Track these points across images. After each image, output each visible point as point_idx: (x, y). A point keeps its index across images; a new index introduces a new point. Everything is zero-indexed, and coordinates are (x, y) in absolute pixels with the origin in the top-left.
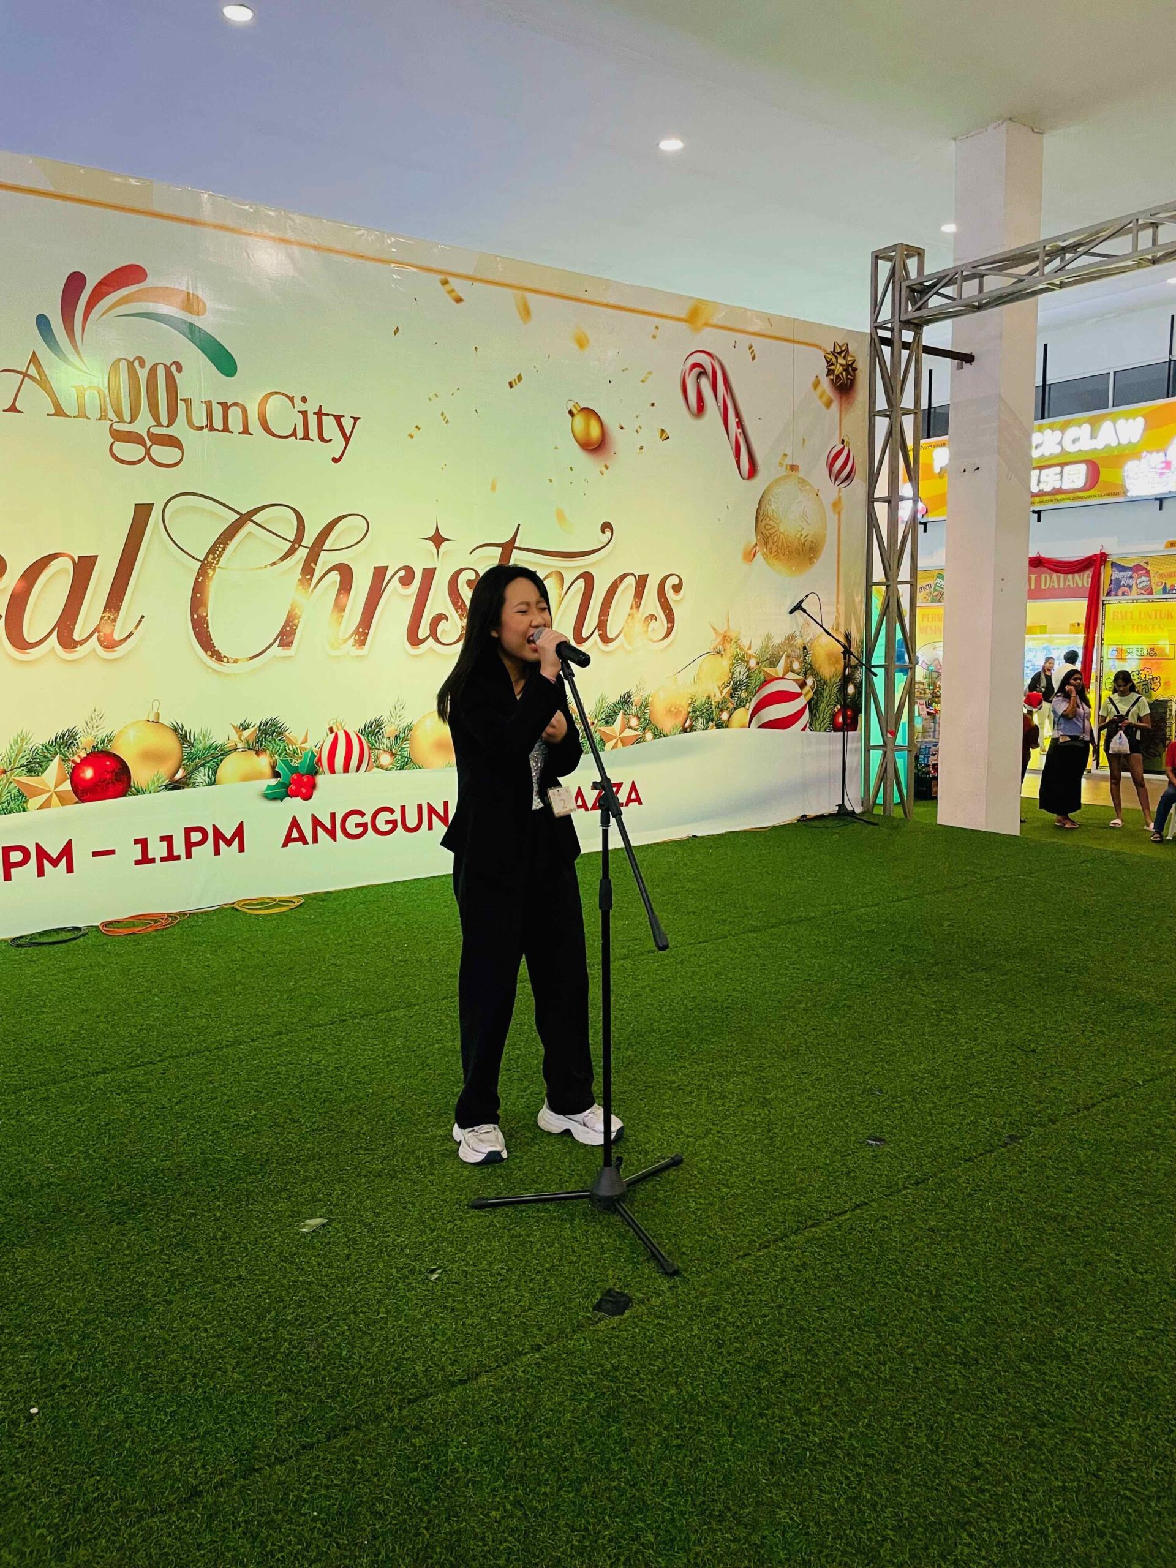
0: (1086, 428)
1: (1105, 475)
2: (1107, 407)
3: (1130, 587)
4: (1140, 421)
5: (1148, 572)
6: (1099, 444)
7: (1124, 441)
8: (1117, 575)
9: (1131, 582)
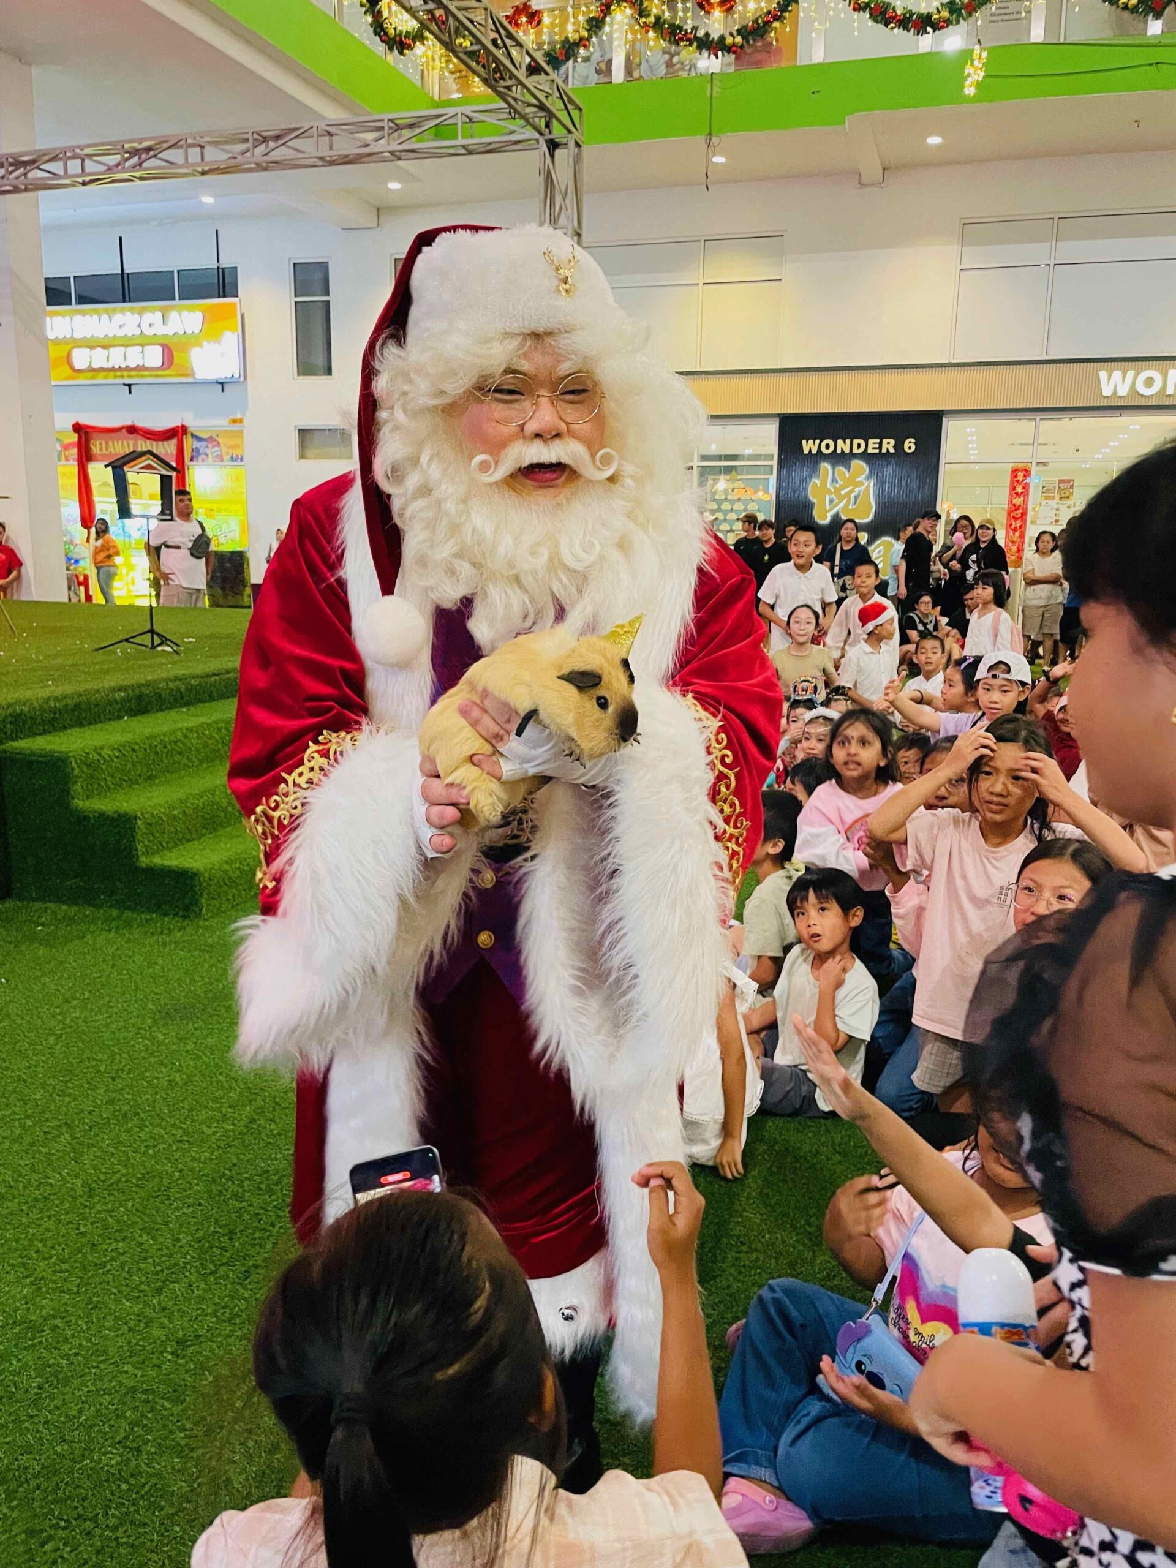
0: (159, 315)
1: (177, 359)
2: (174, 299)
3: (207, 455)
4: (198, 316)
5: (218, 444)
6: (169, 330)
7: (189, 332)
8: (196, 444)
9: (208, 451)
